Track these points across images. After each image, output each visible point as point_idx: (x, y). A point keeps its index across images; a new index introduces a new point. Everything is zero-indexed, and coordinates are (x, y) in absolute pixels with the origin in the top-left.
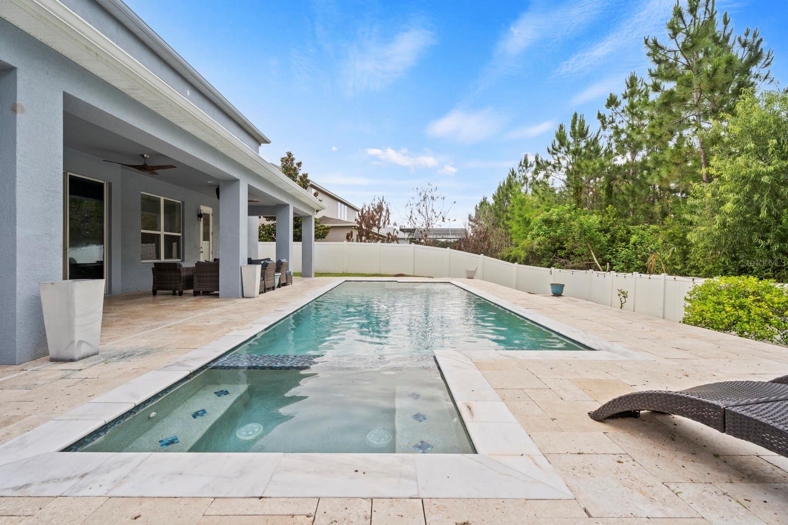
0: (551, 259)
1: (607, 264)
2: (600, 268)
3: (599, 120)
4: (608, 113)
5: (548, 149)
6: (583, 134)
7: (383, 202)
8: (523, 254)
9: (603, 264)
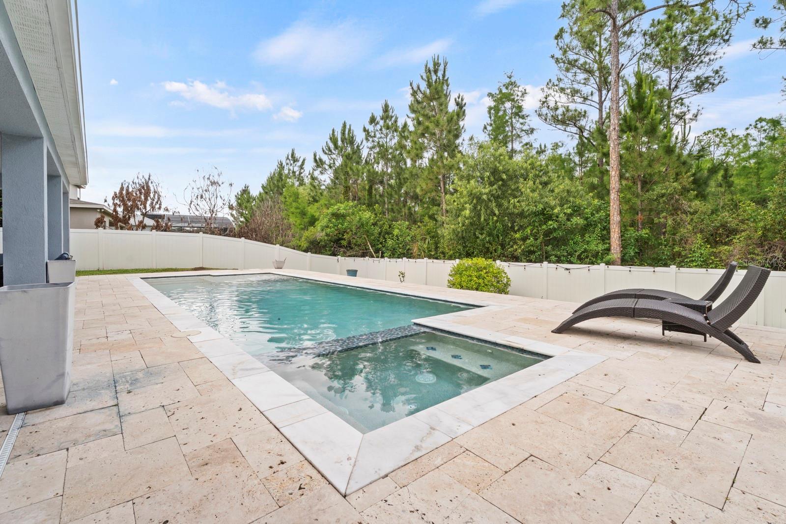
0: (333, 249)
1: (379, 253)
2: (375, 255)
3: (364, 133)
4: (371, 128)
5: (323, 149)
6: (351, 141)
7: (150, 182)
8: (305, 245)
9: (377, 251)
